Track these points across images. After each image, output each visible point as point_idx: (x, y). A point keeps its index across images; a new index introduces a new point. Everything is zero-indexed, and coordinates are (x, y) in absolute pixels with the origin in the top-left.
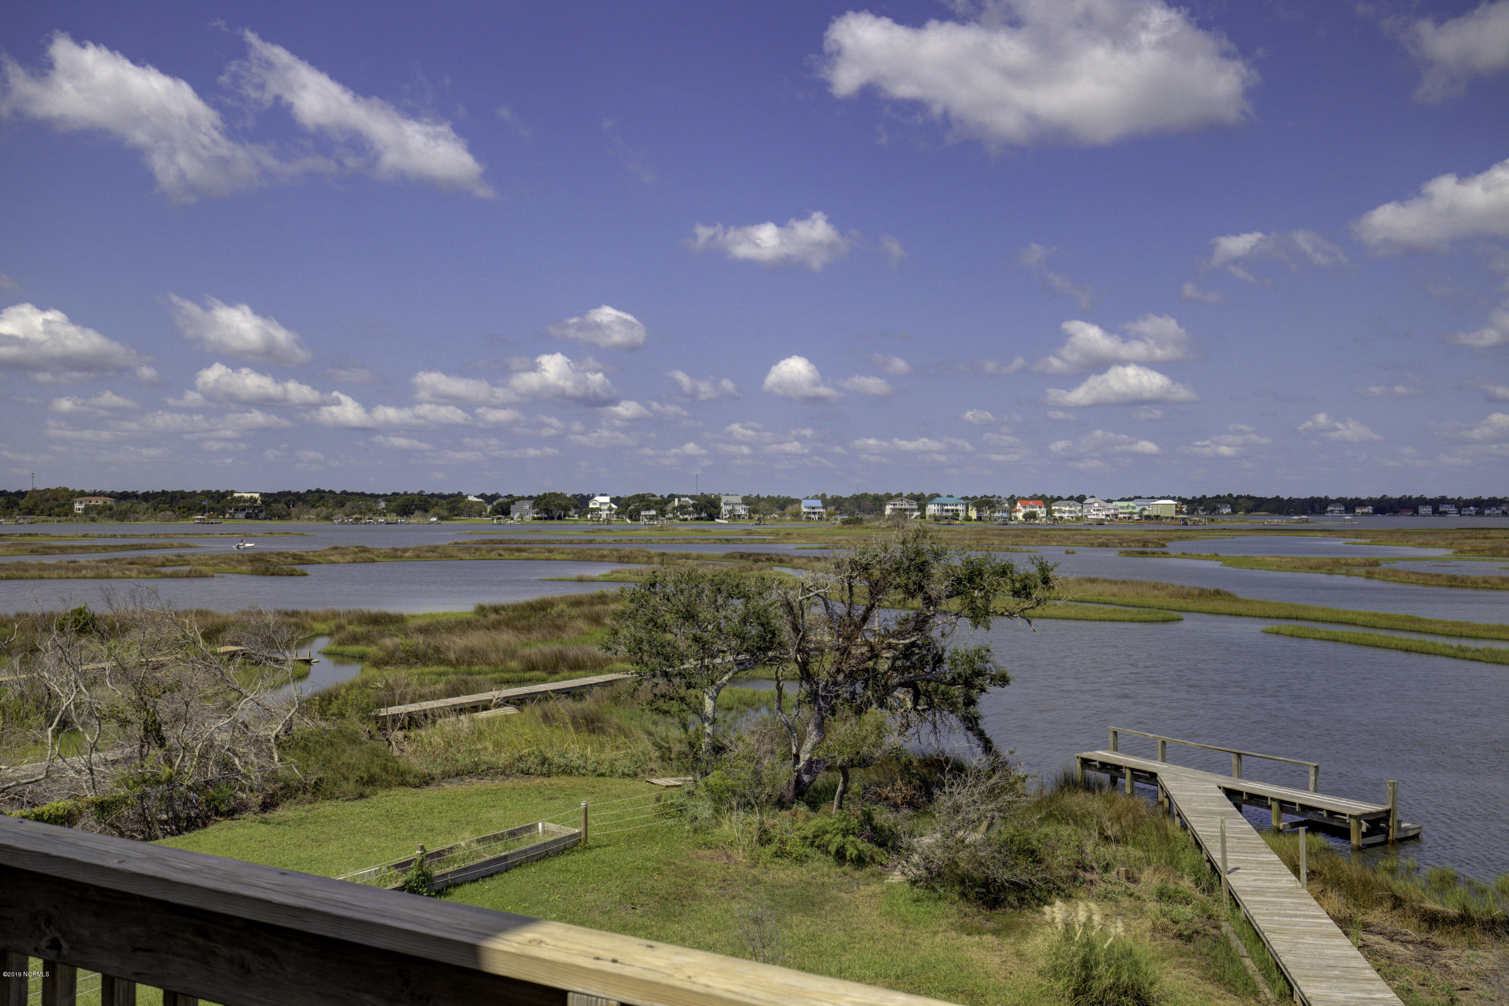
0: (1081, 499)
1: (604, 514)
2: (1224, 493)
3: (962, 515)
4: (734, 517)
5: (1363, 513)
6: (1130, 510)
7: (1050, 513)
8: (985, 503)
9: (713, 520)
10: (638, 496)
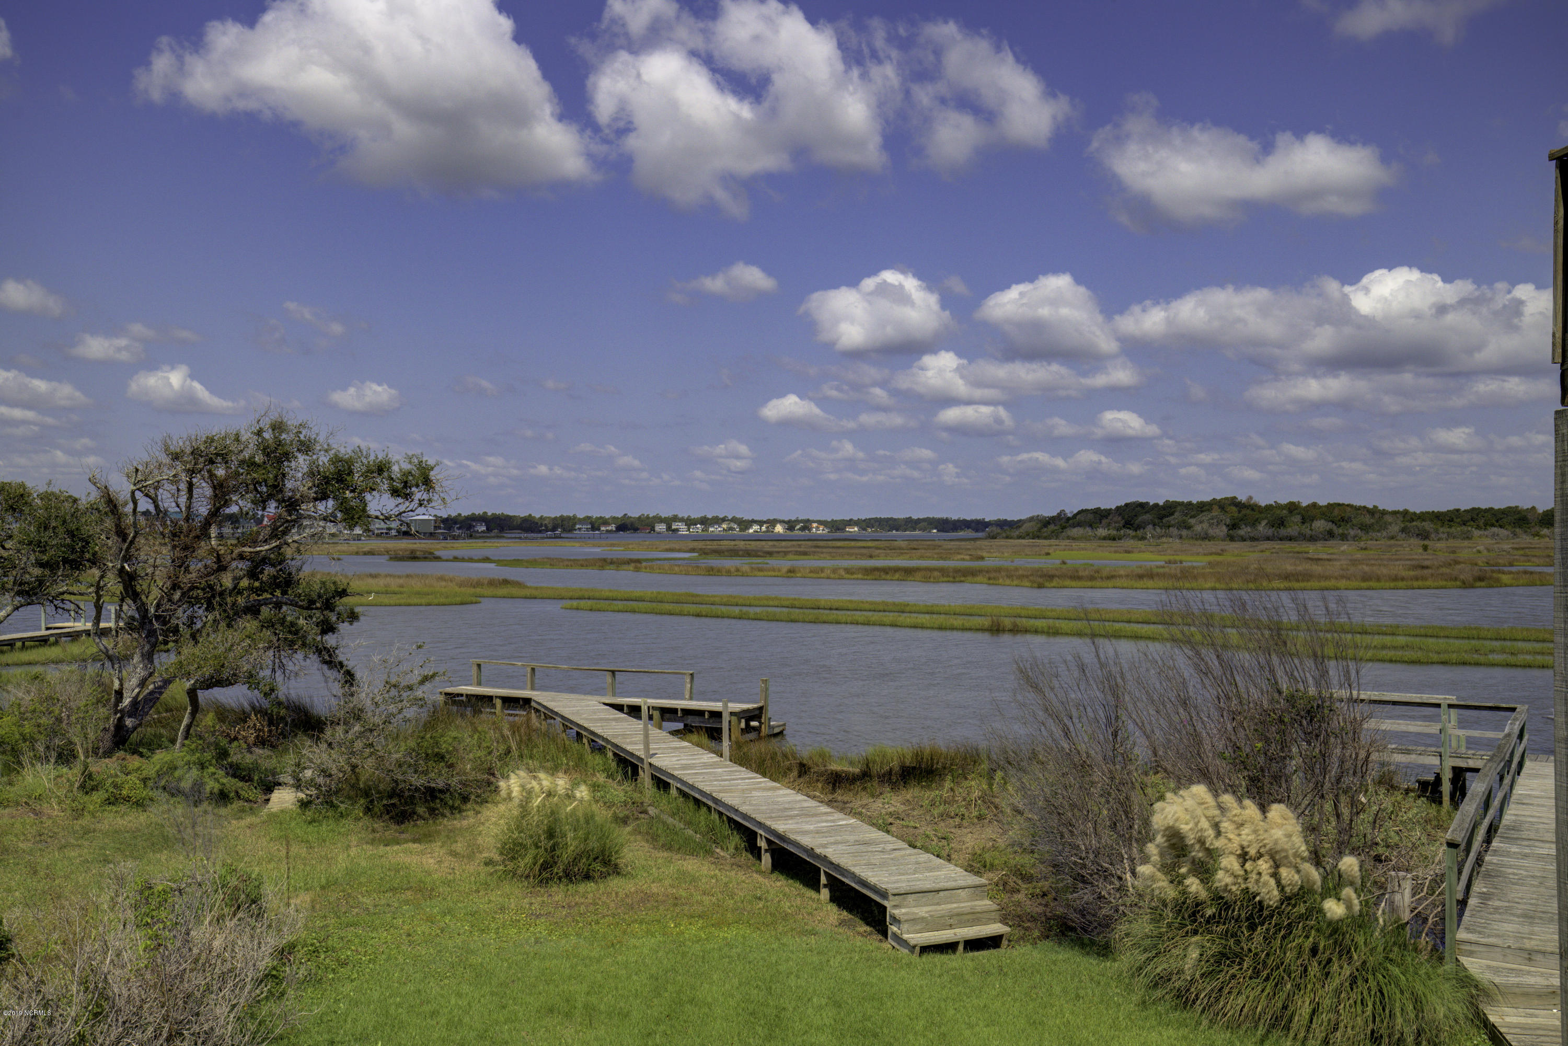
2: (479, 512)
5: (607, 531)
6: (387, 526)
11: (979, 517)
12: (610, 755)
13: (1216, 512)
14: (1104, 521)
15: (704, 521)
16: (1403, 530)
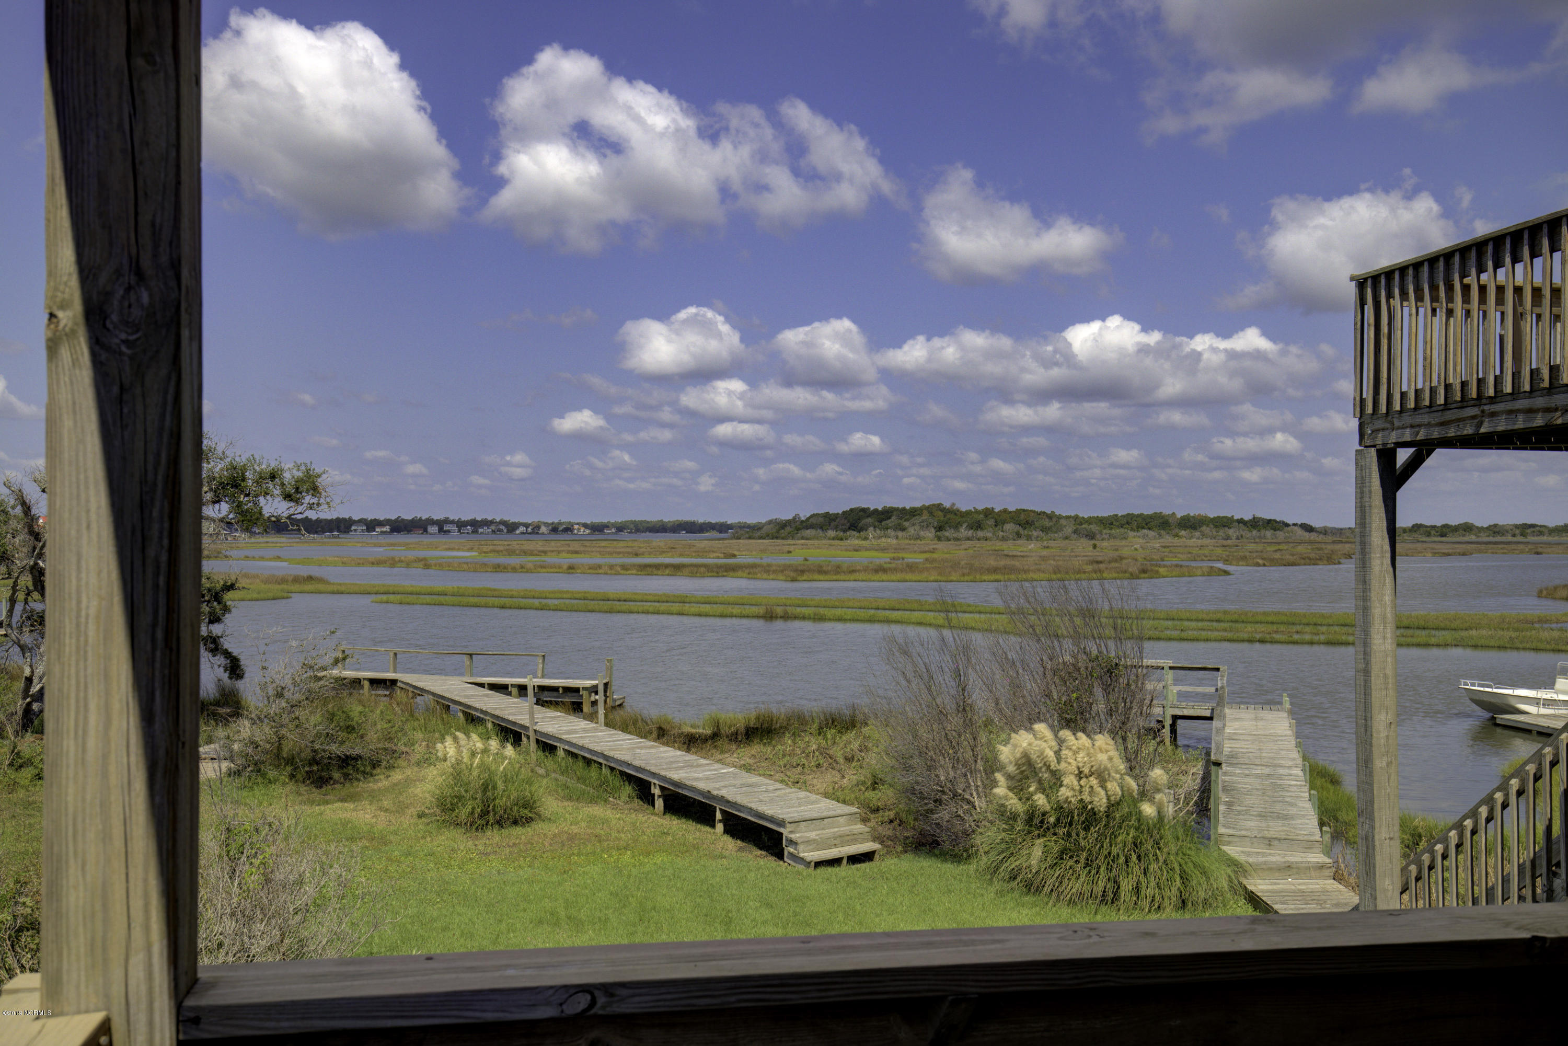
5: (382, 532)
11: (723, 520)
12: (490, 725)
13: (925, 516)
15: (475, 525)
16: (1075, 532)
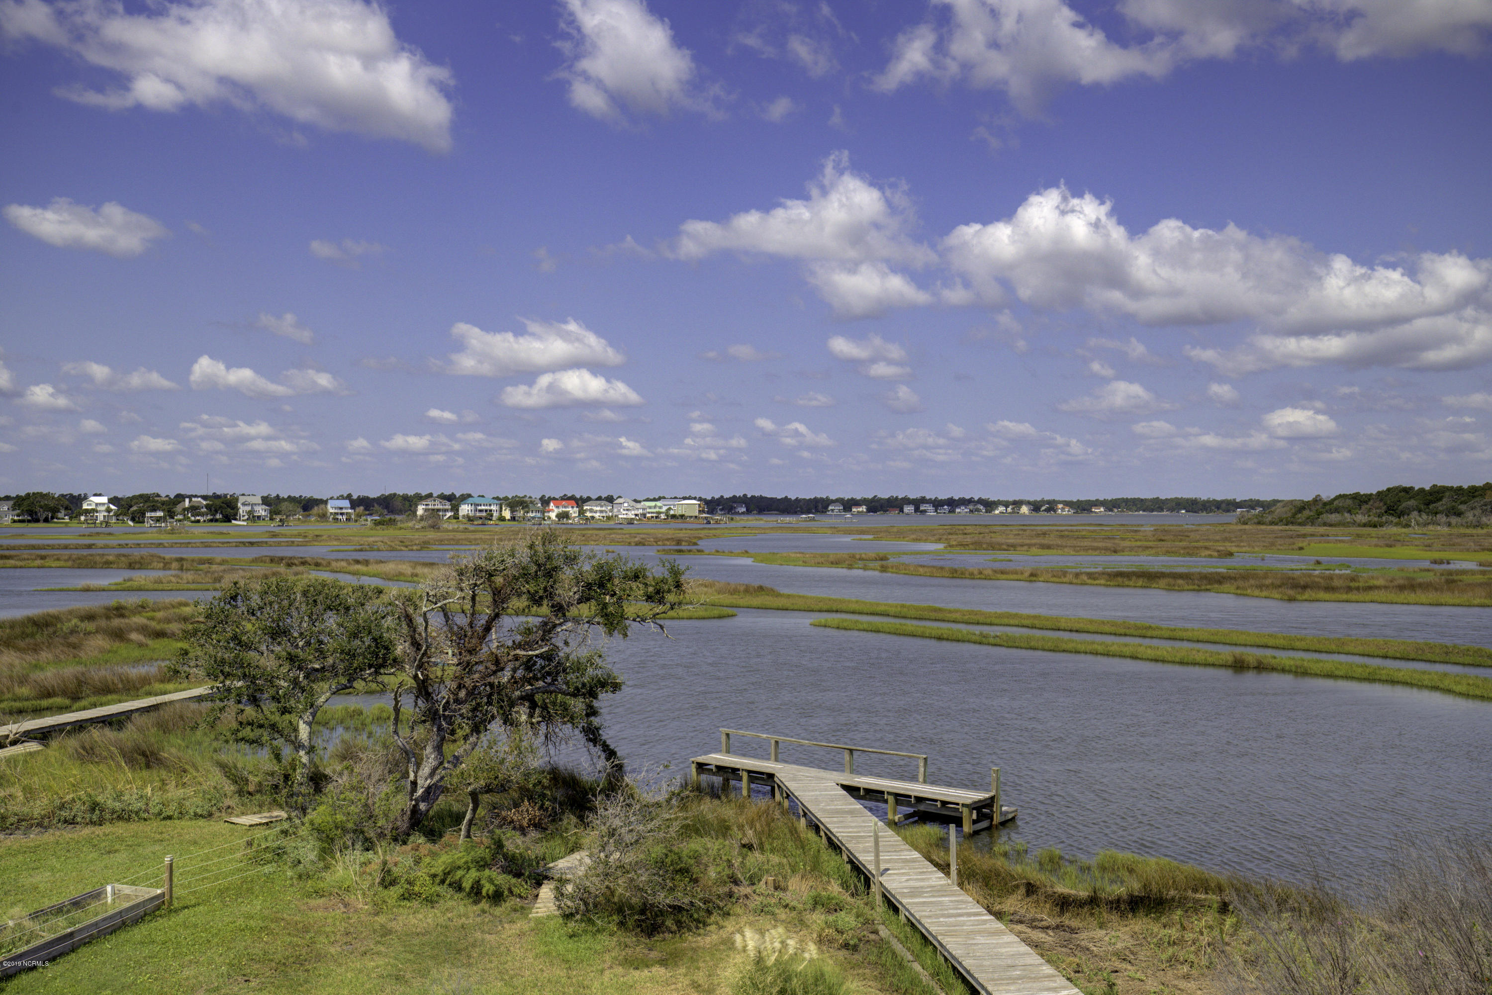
0: (610, 500)
1: (101, 517)
2: (739, 493)
3: (496, 515)
4: (253, 518)
5: (858, 512)
6: (657, 510)
7: (581, 513)
8: (517, 504)
9: (230, 521)
10: (141, 496)
11: (1230, 497)
14: (1365, 507)
15: (952, 504)
